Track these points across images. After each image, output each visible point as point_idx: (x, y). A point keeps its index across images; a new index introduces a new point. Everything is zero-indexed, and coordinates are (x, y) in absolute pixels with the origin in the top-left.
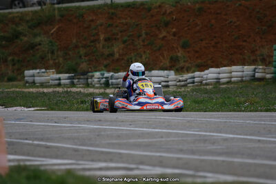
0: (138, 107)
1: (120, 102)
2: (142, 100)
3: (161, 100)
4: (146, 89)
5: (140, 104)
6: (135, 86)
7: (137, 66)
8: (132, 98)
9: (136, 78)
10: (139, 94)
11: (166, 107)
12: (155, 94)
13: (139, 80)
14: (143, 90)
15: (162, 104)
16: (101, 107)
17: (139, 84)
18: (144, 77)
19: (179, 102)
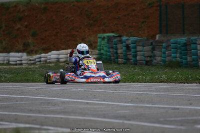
0: (84, 80)
1: (69, 76)
2: (87, 74)
3: (102, 74)
4: (90, 65)
5: (85, 77)
6: (81, 62)
7: (83, 46)
8: (79, 72)
9: (82, 56)
10: (85, 69)
11: (107, 80)
12: (98, 69)
13: (85, 58)
14: (88, 66)
15: (104, 77)
16: (54, 79)
17: (85, 61)
18: (88, 55)
19: (117, 76)
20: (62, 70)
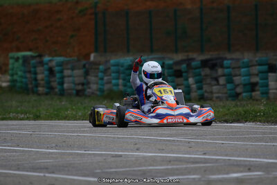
0: (156, 121)
1: (131, 114)
2: (161, 110)
3: (186, 110)
4: (165, 96)
5: (158, 116)
6: (149, 92)
7: (152, 66)
9: (151, 82)
10: (156, 103)
11: (192, 120)
12: (178, 103)
13: (156, 84)
14: (161, 98)
15: (187, 116)
17: (156, 90)
18: (160, 80)
19: (209, 113)
20: (117, 105)
